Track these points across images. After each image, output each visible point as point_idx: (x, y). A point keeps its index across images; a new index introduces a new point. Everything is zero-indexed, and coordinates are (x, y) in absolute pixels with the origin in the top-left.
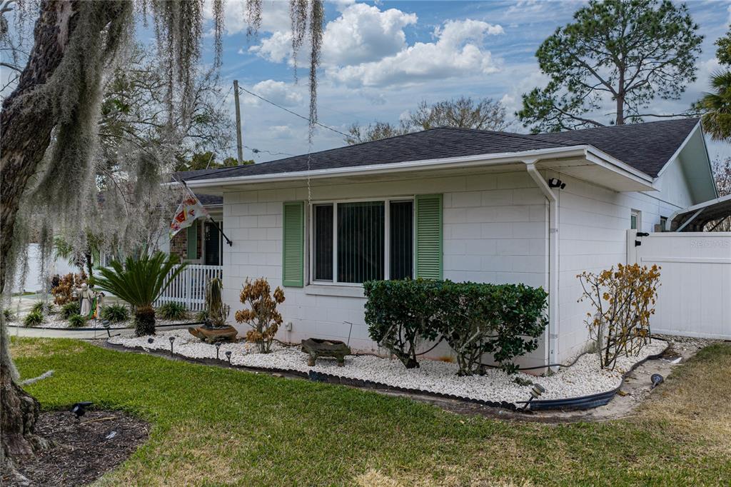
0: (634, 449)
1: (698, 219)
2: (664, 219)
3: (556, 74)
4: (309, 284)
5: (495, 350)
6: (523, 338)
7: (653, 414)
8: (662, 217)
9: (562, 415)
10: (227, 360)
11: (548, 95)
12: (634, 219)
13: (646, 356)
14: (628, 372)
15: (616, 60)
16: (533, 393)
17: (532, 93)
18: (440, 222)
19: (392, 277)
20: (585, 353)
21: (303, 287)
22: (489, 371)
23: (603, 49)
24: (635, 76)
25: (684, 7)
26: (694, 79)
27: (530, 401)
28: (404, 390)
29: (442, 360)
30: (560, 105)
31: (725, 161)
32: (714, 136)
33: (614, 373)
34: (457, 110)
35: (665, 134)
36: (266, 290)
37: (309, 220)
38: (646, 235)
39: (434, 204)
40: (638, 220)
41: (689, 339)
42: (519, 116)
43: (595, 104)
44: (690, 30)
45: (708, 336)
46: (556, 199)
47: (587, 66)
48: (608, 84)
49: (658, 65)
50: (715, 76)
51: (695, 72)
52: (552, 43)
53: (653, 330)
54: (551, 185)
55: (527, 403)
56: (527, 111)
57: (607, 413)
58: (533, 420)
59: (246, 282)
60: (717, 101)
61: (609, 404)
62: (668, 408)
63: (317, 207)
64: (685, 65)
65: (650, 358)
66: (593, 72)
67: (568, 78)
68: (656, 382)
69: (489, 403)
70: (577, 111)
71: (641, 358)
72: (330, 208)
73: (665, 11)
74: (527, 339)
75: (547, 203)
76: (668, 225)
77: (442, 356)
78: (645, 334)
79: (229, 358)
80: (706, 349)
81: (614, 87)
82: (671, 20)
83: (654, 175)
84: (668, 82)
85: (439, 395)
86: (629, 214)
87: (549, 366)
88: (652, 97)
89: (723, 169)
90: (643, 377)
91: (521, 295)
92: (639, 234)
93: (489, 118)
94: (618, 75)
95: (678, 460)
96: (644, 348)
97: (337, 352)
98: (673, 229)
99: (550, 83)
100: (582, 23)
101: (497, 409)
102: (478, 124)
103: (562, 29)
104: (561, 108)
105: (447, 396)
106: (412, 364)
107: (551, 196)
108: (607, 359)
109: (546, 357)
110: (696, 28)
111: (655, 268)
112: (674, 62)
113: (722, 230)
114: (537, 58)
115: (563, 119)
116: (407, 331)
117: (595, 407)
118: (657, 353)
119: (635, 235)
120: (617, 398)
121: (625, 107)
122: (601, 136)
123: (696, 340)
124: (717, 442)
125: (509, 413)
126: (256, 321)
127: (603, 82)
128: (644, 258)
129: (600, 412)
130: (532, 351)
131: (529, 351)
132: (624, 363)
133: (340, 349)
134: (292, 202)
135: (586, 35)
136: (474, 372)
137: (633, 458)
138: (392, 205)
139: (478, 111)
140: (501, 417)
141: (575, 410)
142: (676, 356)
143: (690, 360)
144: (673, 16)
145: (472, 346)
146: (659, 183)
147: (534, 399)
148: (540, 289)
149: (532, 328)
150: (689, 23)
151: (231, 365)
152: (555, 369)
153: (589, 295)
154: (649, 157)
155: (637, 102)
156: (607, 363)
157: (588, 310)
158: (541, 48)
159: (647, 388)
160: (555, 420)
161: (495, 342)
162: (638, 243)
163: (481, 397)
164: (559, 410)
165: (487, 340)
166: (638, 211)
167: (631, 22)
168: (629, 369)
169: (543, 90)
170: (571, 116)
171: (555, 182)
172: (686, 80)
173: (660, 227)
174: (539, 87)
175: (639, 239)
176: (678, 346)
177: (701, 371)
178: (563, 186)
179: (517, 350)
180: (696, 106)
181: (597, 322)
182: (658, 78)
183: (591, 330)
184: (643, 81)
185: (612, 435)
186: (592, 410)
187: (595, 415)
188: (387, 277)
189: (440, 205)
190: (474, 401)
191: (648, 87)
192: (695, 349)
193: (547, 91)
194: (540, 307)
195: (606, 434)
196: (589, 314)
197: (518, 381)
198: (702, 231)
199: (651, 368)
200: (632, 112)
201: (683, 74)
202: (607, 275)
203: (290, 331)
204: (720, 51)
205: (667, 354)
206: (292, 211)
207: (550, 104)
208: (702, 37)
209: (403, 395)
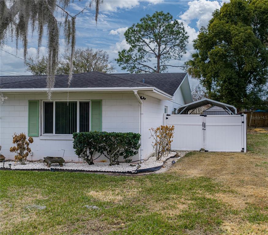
0: (168, 179)
1: (186, 109)
2: (175, 109)
3: (132, 44)
4: (41, 135)
5: (124, 155)
6: (133, 150)
7: (173, 171)
8: (174, 109)
9: (146, 173)
10: (10, 168)
11: (129, 53)
12: (165, 109)
13: (170, 157)
14: (165, 161)
15: (157, 42)
16: (138, 167)
17: (122, 51)
18: (101, 110)
19: (80, 131)
20: (151, 157)
21: (38, 136)
22: (120, 163)
23: (152, 36)
24: (164, 49)
25: (182, 23)
26: (185, 53)
27: (136, 170)
28: (92, 171)
29: (102, 162)
30: (134, 57)
31: (195, 88)
32: (192, 77)
33: (161, 161)
34: (85, 53)
35: (176, 79)
36: (25, 138)
37: (41, 108)
38: (170, 115)
39: (98, 104)
40: (167, 109)
41: (183, 151)
42: (117, 61)
43: (149, 59)
44: (184, 33)
45: (189, 150)
46: (143, 103)
47: (145, 42)
48: (153, 51)
49: (172, 45)
50: (193, 53)
51: (186, 50)
52: (131, 30)
53: (172, 149)
54: (141, 98)
55: (136, 171)
56: (120, 59)
57: (160, 172)
58: (138, 175)
59: (15, 134)
60: (193, 63)
61: (160, 170)
62: (176, 169)
63: (45, 103)
64: (183, 47)
65: (171, 157)
66: (148, 45)
67: (138, 47)
68: (173, 163)
69: (123, 172)
70: (141, 61)
71: (168, 157)
72: (52, 103)
73: (175, 25)
74: (134, 151)
75: (140, 104)
76: (176, 112)
77: (101, 160)
78: (169, 150)
79: (10, 167)
80: (188, 154)
81: (156, 52)
82: (177, 28)
83: (172, 95)
84: (176, 53)
85: (105, 172)
86: (164, 108)
87: (140, 160)
88: (170, 58)
89: (195, 90)
90: (169, 162)
91: (133, 136)
92: (167, 115)
93: (101, 59)
94: (158, 48)
95: (179, 180)
96: (169, 154)
97: (60, 161)
98: (178, 113)
99: (130, 48)
100: (143, 24)
101: (125, 174)
102: (96, 61)
103: (135, 25)
104: (135, 59)
105: (108, 172)
106: (91, 163)
107: (141, 102)
108: (158, 157)
109: (139, 157)
110: (186, 33)
111: (173, 126)
112: (178, 45)
113: (194, 114)
114: (125, 36)
115: (136, 64)
116: (90, 151)
117: (156, 171)
118: (173, 156)
119: (166, 115)
120: (162, 168)
121: (160, 61)
122: (153, 77)
123: (185, 151)
124: (189, 175)
125: (130, 175)
126: (19, 151)
127: (152, 50)
128: (169, 123)
129: (157, 172)
130: (136, 154)
131: (135, 154)
132: (163, 158)
133: (61, 160)
134: (32, 100)
135: (145, 30)
136: (115, 164)
137: (168, 181)
138: (80, 103)
139: (96, 55)
140: (127, 176)
141: (150, 172)
142: (179, 156)
143: (183, 157)
144: (178, 27)
145: (116, 154)
146: (174, 98)
147: (138, 169)
148: (138, 134)
149: (136, 147)
150: (184, 31)
151: (11, 170)
152: (142, 161)
153: (153, 136)
154: (171, 87)
155: (165, 59)
156: (158, 159)
157: (152, 141)
158: (126, 32)
159: (171, 165)
160: (145, 175)
161: (124, 152)
162: (167, 118)
163: (119, 171)
164: (146, 172)
165: (120, 152)
166: (167, 107)
167: (163, 27)
168: (165, 160)
169: (127, 50)
170: (139, 63)
171: (142, 98)
172: (183, 53)
173: (174, 113)
174: (125, 49)
175: (167, 117)
176: (179, 153)
177: (186, 159)
178: (145, 99)
179: (131, 154)
180: (186, 63)
181: (156, 144)
182: (173, 51)
183: (154, 147)
184: (167, 51)
185: (162, 176)
186: (155, 172)
187: (156, 173)
188: (78, 131)
189: (101, 104)
190: (118, 172)
191: (169, 54)
192: (185, 154)
193: (129, 51)
194: (139, 140)
195: (160, 176)
196: (153, 142)
197: (131, 165)
198: (187, 114)
199: (172, 160)
200: (163, 64)
201: (182, 50)
202: (158, 129)
203: (32, 156)
204: (194, 44)
205: (176, 156)
206: (33, 104)
207: (130, 57)
208: (188, 37)
209: (91, 173)
